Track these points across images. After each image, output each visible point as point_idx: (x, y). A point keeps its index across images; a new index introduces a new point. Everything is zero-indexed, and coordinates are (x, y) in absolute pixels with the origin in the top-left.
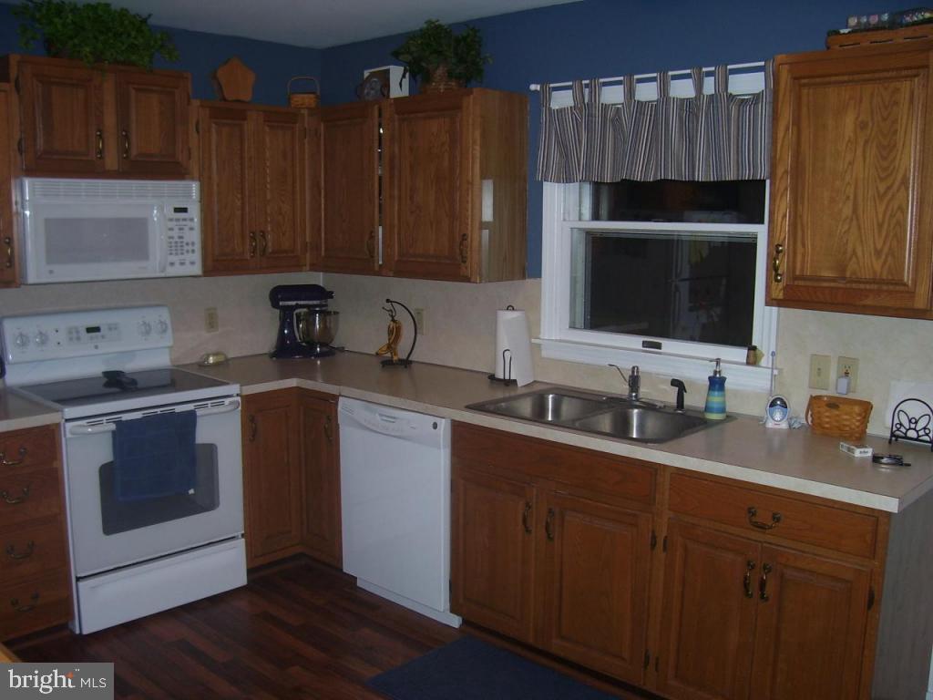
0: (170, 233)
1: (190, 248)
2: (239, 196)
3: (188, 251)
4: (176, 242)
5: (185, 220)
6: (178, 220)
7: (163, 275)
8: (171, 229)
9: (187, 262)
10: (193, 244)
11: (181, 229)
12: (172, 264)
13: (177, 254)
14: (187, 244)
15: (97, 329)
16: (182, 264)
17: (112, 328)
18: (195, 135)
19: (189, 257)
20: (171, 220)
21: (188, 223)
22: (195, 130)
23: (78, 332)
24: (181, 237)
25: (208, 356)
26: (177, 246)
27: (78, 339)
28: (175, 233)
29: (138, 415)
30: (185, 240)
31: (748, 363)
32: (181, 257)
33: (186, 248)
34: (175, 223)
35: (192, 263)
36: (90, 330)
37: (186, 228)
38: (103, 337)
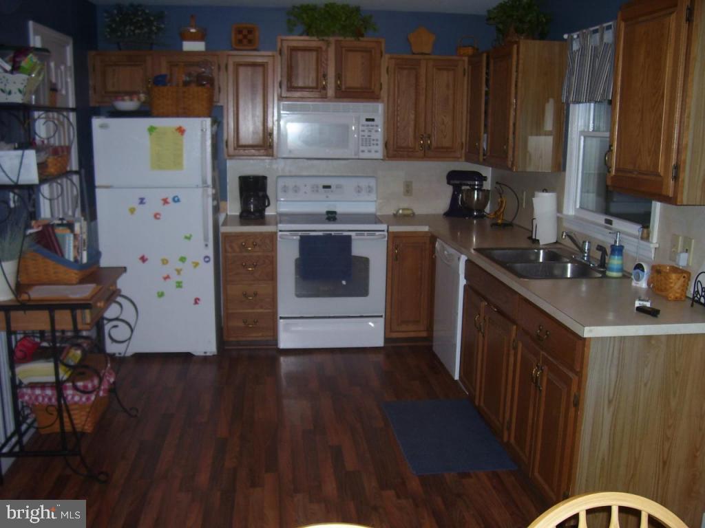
0: (363, 133)
1: (375, 142)
2: (413, 112)
3: (373, 144)
4: (366, 139)
5: (372, 126)
6: (368, 126)
7: (357, 157)
8: (363, 131)
9: (373, 151)
10: (377, 140)
11: (370, 131)
12: (363, 151)
13: (366, 146)
14: (374, 140)
15: (329, 187)
16: (370, 151)
17: (339, 187)
18: (386, 75)
19: (374, 148)
20: (363, 126)
21: (375, 128)
22: (385, 72)
23: (317, 187)
24: (369, 136)
25: (400, 209)
26: (367, 141)
27: (317, 191)
28: (366, 133)
29: (321, 234)
30: (372, 138)
31: (642, 238)
32: (369, 147)
33: (372, 142)
34: (366, 128)
35: (376, 152)
36: (325, 187)
37: (373, 131)
38: (332, 191)
